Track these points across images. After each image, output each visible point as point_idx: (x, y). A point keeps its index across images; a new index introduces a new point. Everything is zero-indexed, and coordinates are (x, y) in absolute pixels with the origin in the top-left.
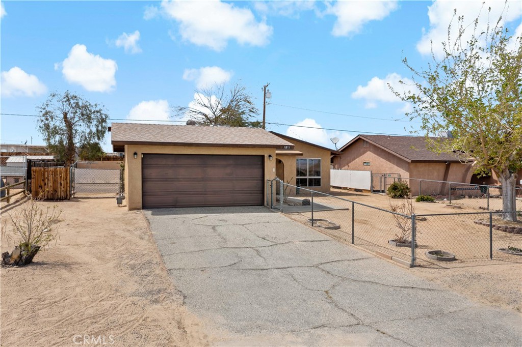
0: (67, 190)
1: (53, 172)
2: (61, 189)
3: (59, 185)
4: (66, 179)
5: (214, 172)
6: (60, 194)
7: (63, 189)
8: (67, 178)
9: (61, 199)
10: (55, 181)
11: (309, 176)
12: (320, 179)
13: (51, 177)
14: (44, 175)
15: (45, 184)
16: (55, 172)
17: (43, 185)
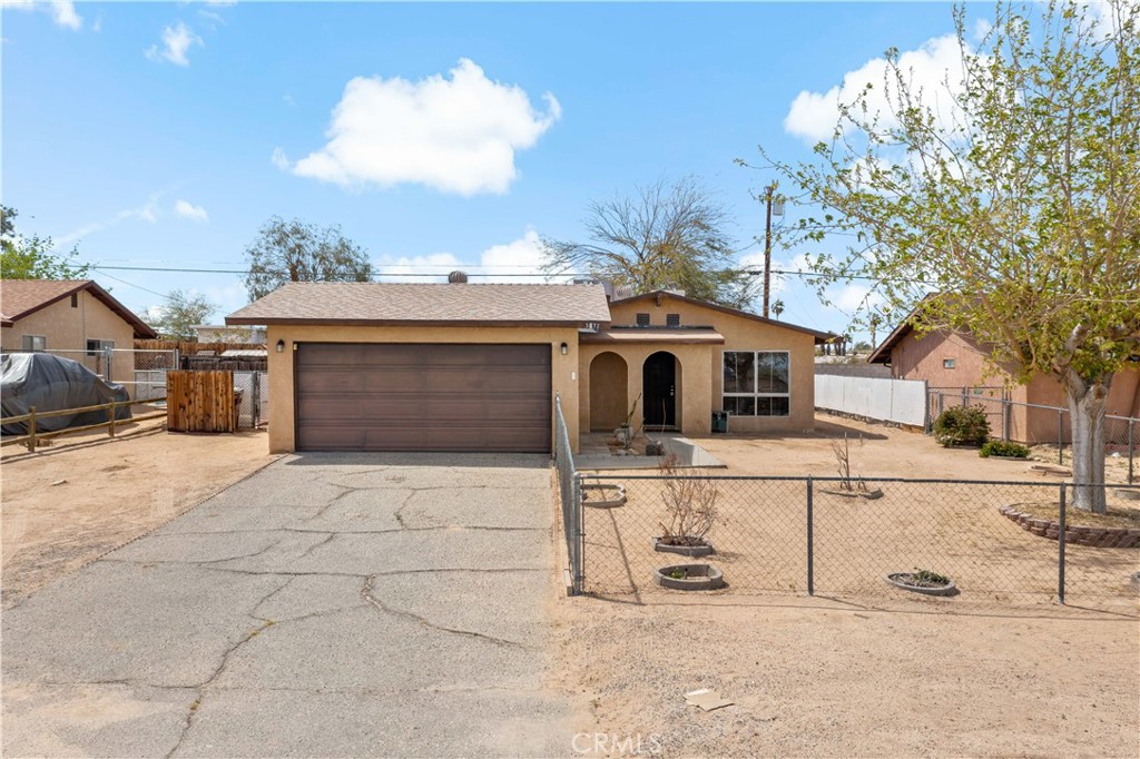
0: (228, 413)
1: (202, 379)
2: (217, 411)
3: (214, 404)
4: (226, 394)
5: (444, 380)
6: (213, 422)
7: (221, 412)
8: (227, 390)
9: (216, 432)
10: (207, 397)
11: (759, 391)
12: (787, 398)
13: (199, 388)
14: (188, 384)
15: (190, 402)
16: (206, 382)
17: (186, 403)
